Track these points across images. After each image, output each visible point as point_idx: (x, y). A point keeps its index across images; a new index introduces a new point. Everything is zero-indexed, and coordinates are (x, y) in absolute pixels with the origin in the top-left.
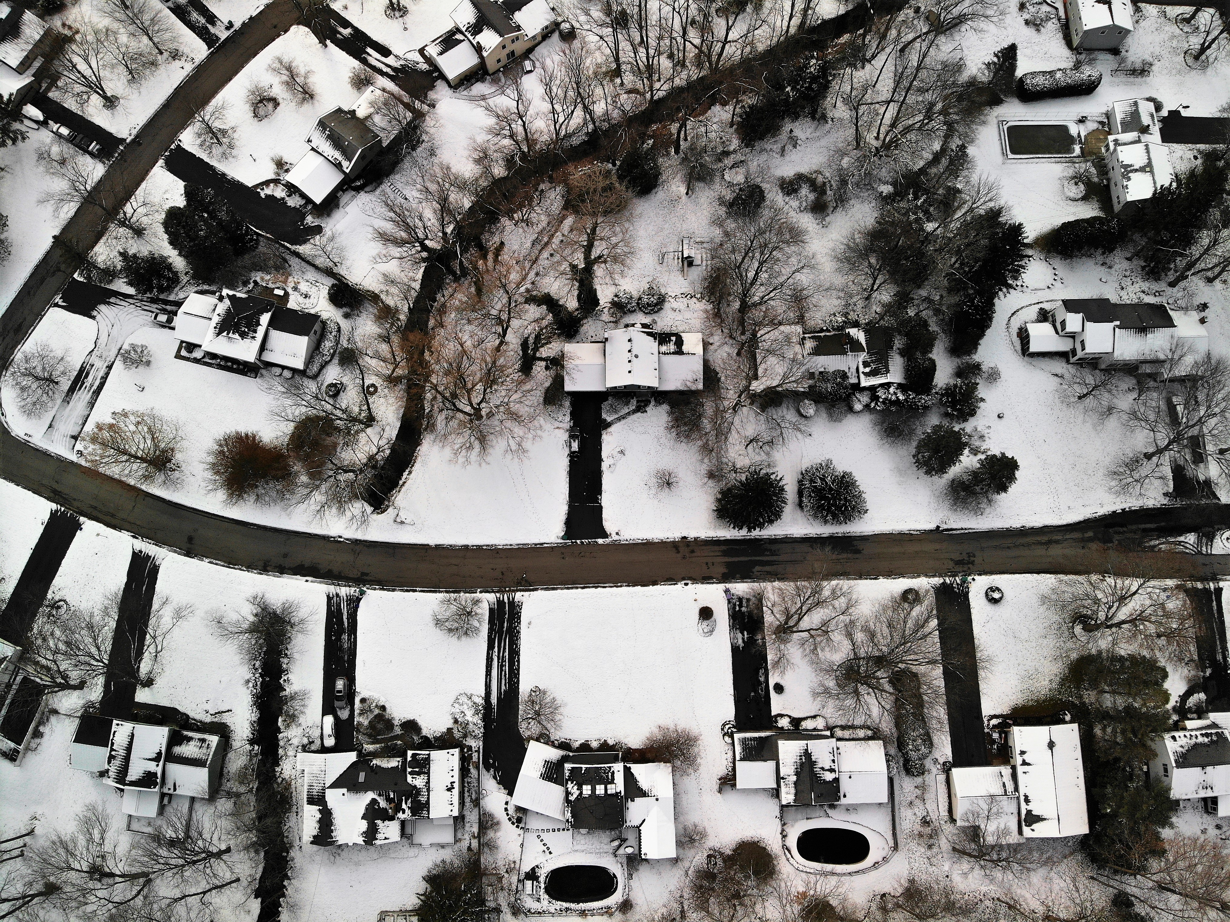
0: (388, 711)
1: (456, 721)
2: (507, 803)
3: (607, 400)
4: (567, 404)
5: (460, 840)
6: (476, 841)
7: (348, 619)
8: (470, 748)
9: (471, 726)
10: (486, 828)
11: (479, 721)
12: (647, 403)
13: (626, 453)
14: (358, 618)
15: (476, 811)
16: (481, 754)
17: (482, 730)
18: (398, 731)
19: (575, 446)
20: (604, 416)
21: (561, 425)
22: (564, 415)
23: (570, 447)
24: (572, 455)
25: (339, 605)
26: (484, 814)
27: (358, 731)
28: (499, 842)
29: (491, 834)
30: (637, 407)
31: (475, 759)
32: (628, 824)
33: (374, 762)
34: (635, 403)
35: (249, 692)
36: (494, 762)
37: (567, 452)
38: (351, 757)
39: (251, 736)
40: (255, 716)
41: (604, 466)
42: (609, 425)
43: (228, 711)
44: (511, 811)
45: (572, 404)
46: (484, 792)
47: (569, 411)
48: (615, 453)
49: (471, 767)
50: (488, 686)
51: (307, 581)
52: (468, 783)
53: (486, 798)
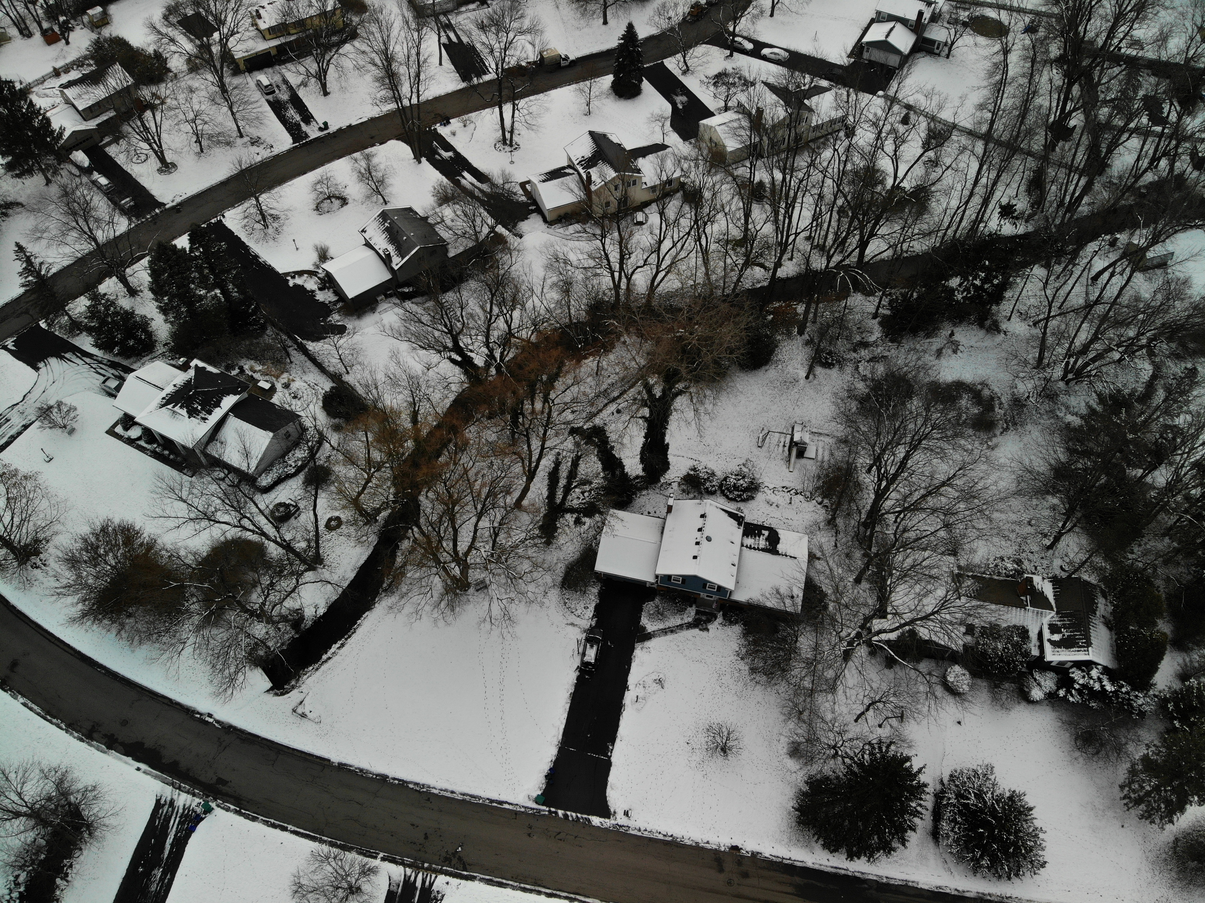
3: (653, 600)
4: (594, 591)
7: (173, 844)
12: (711, 618)
13: (666, 685)
19: (591, 655)
20: (645, 621)
21: (578, 621)
22: (586, 608)
23: (584, 654)
24: (584, 669)
25: (168, 819)
30: (695, 620)
34: (693, 613)
37: (577, 662)
41: (629, 697)
42: (648, 637)
45: (601, 595)
47: (594, 605)
48: (649, 681)
51: (138, 769)
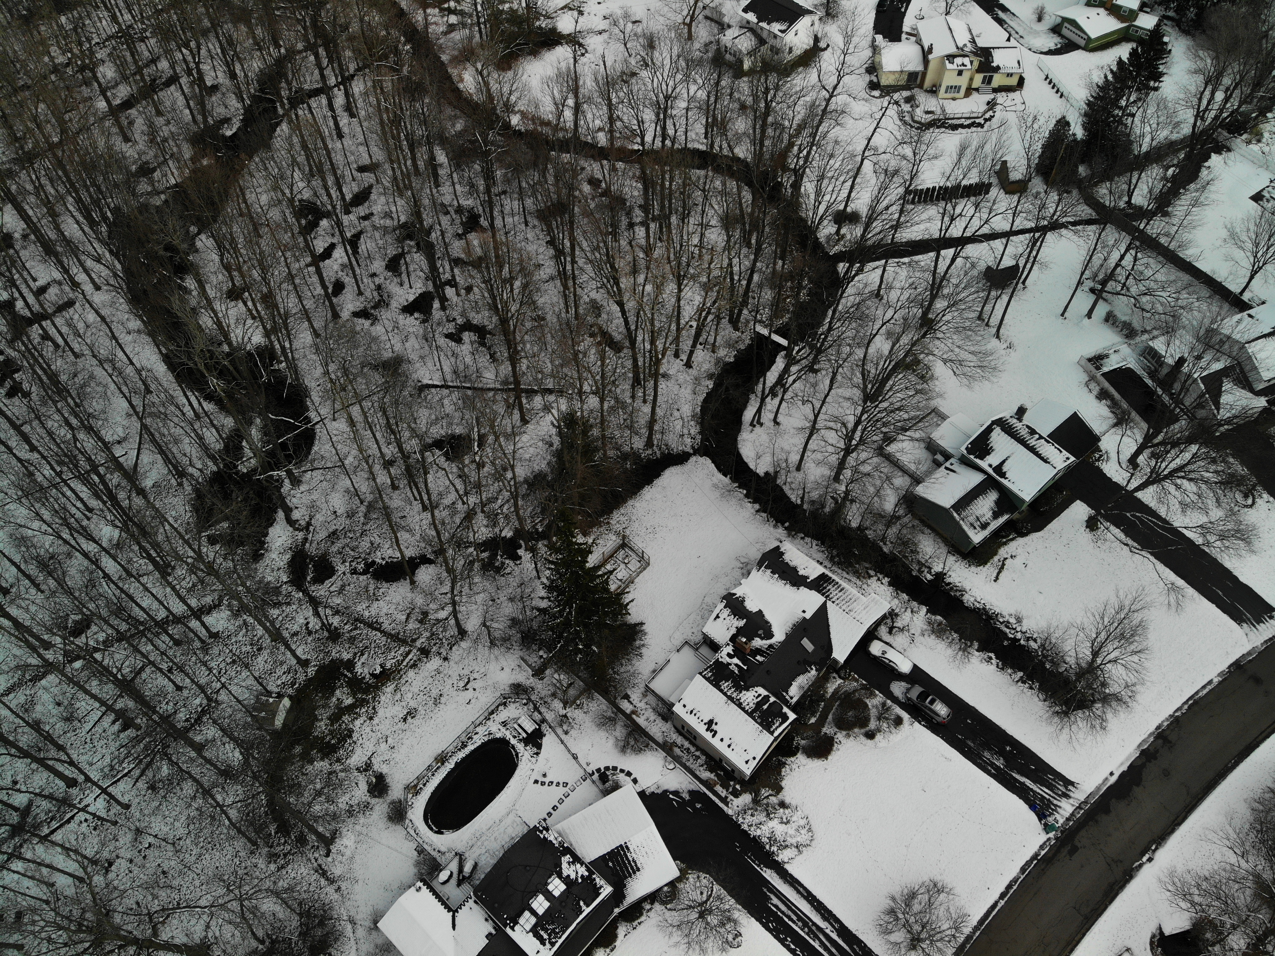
0: (863, 739)
1: (783, 805)
2: (635, 781)
5: (644, 695)
6: (628, 712)
7: (1023, 784)
8: (736, 794)
9: (762, 817)
10: (629, 734)
11: (758, 832)
14: (1014, 797)
15: (659, 738)
16: (717, 801)
17: (745, 827)
18: (828, 729)
25: (1051, 787)
26: (647, 746)
27: (864, 687)
28: (602, 734)
29: (620, 731)
31: (718, 788)
32: (471, 902)
33: (814, 672)
35: (1004, 613)
36: (694, 808)
38: (841, 653)
39: (948, 580)
40: (968, 600)
43: (997, 578)
44: (621, 777)
46: (672, 766)
49: (712, 776)
50: (793, 882)
51: (1112, 774)
52: (698, 757)
53: (662, 762)
